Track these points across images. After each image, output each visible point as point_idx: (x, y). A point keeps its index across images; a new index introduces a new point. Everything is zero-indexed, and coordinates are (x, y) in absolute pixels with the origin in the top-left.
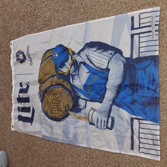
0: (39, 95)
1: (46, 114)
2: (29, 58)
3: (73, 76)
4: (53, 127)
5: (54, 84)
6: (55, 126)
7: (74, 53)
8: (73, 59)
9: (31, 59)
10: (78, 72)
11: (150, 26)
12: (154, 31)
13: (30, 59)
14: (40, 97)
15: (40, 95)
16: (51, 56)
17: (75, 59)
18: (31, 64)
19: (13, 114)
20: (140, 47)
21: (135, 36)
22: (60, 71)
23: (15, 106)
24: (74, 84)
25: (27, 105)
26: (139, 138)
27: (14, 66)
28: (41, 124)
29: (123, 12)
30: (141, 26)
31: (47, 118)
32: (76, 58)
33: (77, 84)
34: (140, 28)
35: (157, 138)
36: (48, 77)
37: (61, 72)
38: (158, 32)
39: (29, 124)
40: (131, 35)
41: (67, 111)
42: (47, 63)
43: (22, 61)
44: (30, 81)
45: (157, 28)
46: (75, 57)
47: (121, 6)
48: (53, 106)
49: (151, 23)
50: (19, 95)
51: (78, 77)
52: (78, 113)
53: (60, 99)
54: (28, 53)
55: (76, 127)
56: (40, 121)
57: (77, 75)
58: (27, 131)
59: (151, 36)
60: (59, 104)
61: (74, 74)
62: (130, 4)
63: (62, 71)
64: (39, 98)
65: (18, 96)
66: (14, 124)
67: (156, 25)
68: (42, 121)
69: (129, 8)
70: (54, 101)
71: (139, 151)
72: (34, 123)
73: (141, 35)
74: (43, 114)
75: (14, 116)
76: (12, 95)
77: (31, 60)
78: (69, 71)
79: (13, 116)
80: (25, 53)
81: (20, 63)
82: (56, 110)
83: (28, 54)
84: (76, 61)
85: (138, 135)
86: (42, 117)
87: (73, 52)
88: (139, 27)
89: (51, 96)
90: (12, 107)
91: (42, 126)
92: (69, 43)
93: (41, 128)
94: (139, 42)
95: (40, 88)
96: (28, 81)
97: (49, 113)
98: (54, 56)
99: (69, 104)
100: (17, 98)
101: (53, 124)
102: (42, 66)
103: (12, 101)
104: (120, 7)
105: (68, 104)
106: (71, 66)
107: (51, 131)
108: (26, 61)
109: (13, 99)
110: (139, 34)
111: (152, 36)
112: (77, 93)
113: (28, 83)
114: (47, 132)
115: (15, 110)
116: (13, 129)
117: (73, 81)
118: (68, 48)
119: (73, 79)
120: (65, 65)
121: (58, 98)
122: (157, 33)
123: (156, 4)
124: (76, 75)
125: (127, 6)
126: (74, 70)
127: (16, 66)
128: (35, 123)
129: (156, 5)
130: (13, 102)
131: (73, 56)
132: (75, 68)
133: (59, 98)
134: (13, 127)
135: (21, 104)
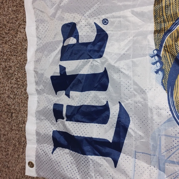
0: (154, 64)
14: (161, 69)
64: (157, 72)
65: (58, 71)
113: (105, 21)
134: (31, 165)
135: (68, 95)
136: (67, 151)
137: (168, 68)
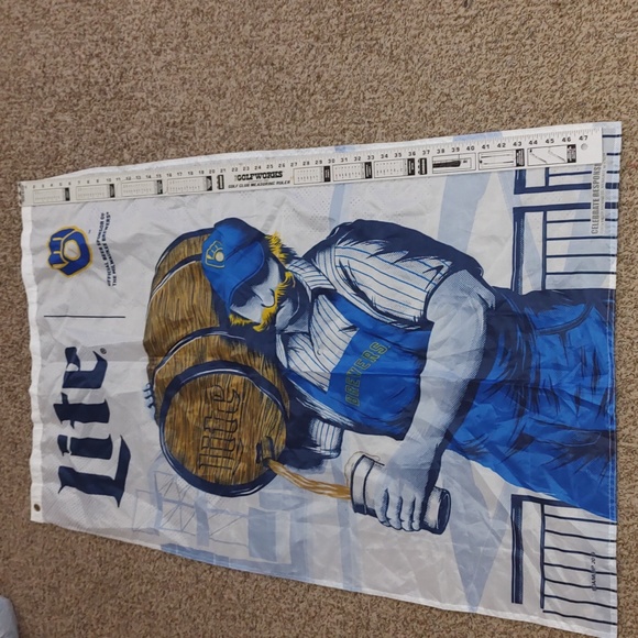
0: (147, 398)
1: (179, 466)
2: (105, 259)
3: (287, 338)
4: (209, 514)
5: (209, 359)
6: (216, 511)
7: (289, 255)
8: (288, 275)
9: (112, 262)
10: (309, 326)
11: (587, 186)
12: (601, 205)
13: (108, 261)
14: (154, 404)
15: (154, 398)
16: (198, 257)
17: (296, 278)
18: (112, 280)
19: (36, 461)
20: (548, 254)
21: (528, 215)
22: (236, 315)
23: (44, 433)
24: (292, 366)
25: (97, 431)
26: (543, 564)
27: (38, 281)
28: (158, 500)
29: (483, 125)
30: (550, 184)
31: (182, 483)
32: (301, 272)
33: (305, 369)
34: (547, 188)
35: (607, 568)
36: (182, 333)
37: (238, 321)
38: (616, 211)
39: (109, 501)
40: (514, 209)
41: (266, 461)
42: (179, 282)
43: (71, 268)
44: (109, 346)
45: (615, 198)
46: (296, 270)
47: (474, 103)
48: (206, 440)
49: (592, 175)
50: (64, 396)
51: (310, 343)
52: (310, 470)
53: (237, 416)
54: (100, 240)
55: (303, 520)
56: (154, 490)
57: (303, 333)
58: (101, 526)
59: (589, 220)
60: (235, 435)
61: (290, 329)
62: (509, 100)
63: (244, 318)
64: (150, 406)
65: (60, 398)
66: (44, 497)
67: (609, 186)
68: (163, 492)
69: (505, 115)
70: (211, 424)
71: (542, 607)
72: (126, 496)
73: (552, 215)
74: (166, 467)
75: (43, 470)
76: (33, 390)
77: (110, 266)
78: (273, 318)
79: (39, 469)
80: (91, 240)
81: (61, 274)
82: (217, 457)
83: (102, 242)
84: (299, 283)
85: (539, 553)
86: (162, 480)
87: (285, 250)
88: (544, 185)
89: (197, 405)
90: (30, 435)
91: (160, 508)
92: (272, 218)
93: (159, 518)
94: (545, 239)
95: (151, 373)
96: (101, 344)
97: (190, 466)
98: (209, 257)
99: (273, 437)
100: (55, 405)
101: (210, 506)
102: (156, 292)
103: (29, 411)
104: (471, 107)
105: (269, 438)
106: (281, 300)
107: (199, 528)
108: (91, 267)
109: (35, 404)
110: (544, 209)
111: (591, 223)
112: (303, 398)
113: (103, 351)
114: (182, 531)
115: (44, 446)
116: (36, 517)
117: (288, 357)
118: (264, 235)
119: (287, 350)
120: (255, 294)
121: (229, 412)
122: (614, 213)
123: (606, 111)
124: (301, 336)
125: (498, 107)
126: (290, 317)
127: (45, 282)
128: (133, 498)
129: (607, 115)
130: (35, 415)
131: (287, 267)
132: (294, 310)
133: (233, 412)
134: (37, 508)
135: (72, 425)
136: (74, 490)
137: (160, 404)
